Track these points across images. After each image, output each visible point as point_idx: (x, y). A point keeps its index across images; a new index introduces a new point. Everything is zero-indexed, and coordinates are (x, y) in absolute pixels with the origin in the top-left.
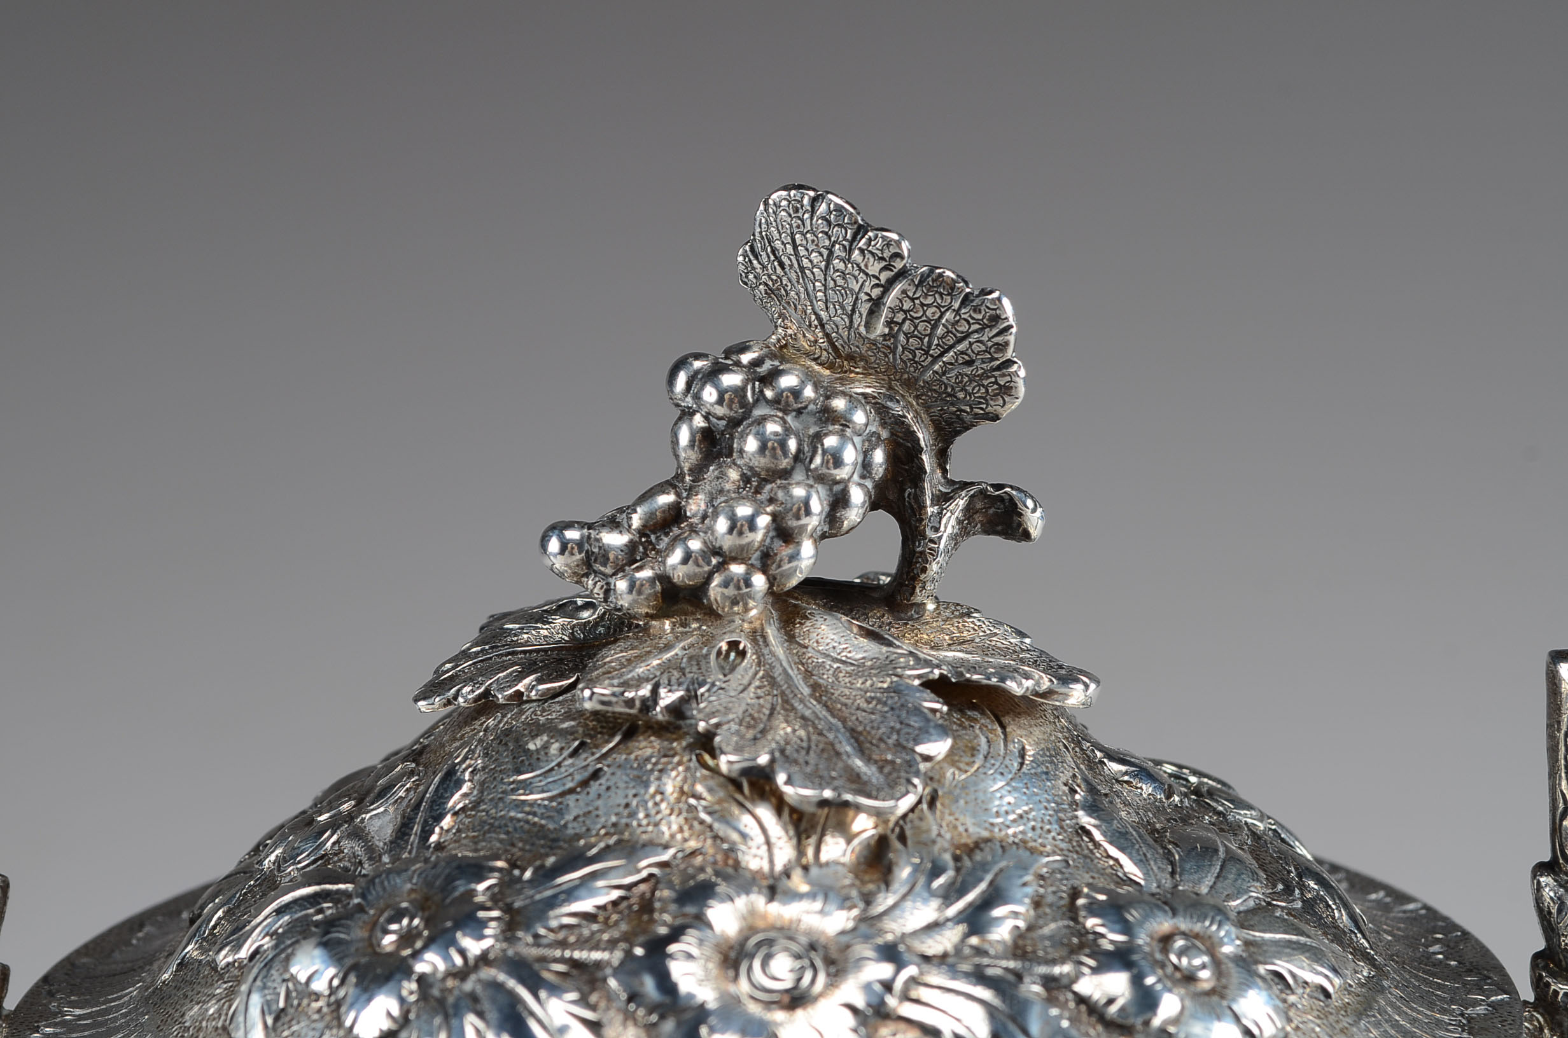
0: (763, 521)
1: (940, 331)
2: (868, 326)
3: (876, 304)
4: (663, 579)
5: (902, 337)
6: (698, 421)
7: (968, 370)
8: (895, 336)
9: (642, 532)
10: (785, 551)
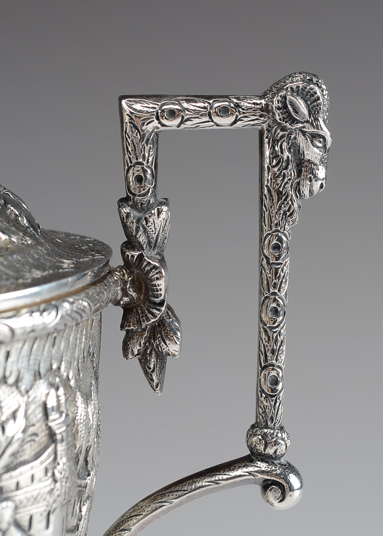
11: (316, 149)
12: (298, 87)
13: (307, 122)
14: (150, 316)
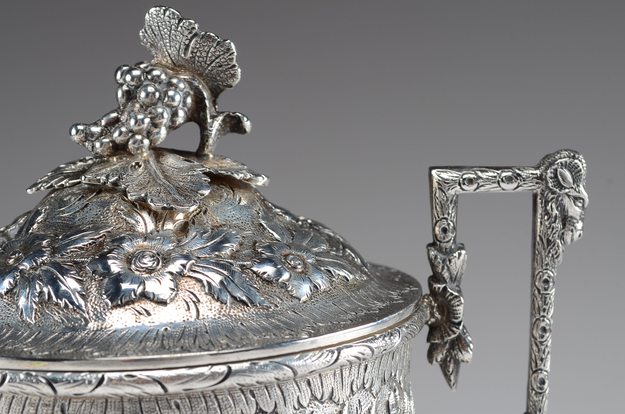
0: (147, 120)
1: (210, 55)
2: (185, 54)
3: (187, 46)
4: (113, 142)
5: (197, 58)
6: (125, 88)
7: (220, 69)
8: (194, 57)
9: (105, 126)
10: (156, 131)
11: (577, 208)
12: (566, 162)
13: (572, 188)
14: (450, 332)
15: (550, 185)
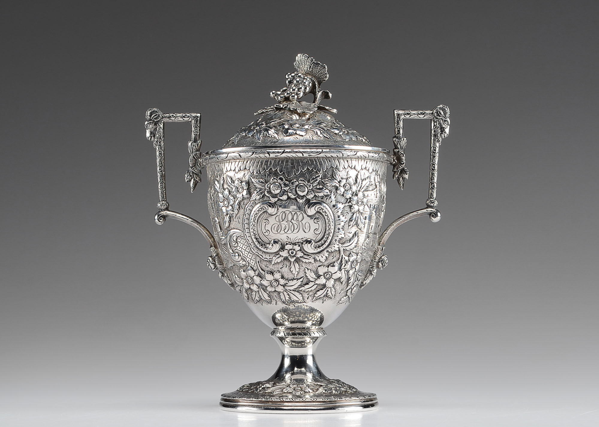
0: (296, 89)
1: (318, 69)
2: (310, 69)
3: (311, 66)
4: (285, 96)
5: (314, 71)
6: (289, 80)
7: (321, 74)
8: (313, 70)
9: (282, 92)
10: (299, 93)
11: (445, 124)
12: (441, 107)
13: (443, 117)
14: (401, 167)
15: (435, 115)
